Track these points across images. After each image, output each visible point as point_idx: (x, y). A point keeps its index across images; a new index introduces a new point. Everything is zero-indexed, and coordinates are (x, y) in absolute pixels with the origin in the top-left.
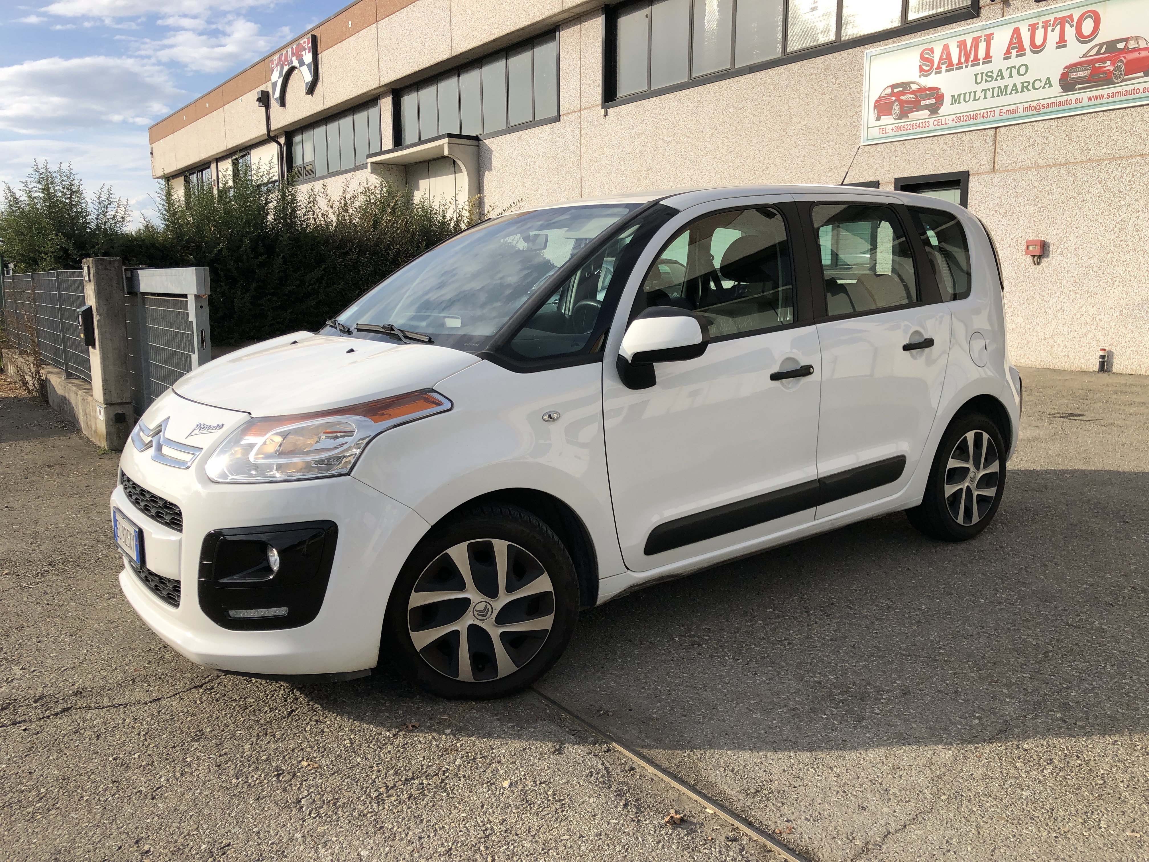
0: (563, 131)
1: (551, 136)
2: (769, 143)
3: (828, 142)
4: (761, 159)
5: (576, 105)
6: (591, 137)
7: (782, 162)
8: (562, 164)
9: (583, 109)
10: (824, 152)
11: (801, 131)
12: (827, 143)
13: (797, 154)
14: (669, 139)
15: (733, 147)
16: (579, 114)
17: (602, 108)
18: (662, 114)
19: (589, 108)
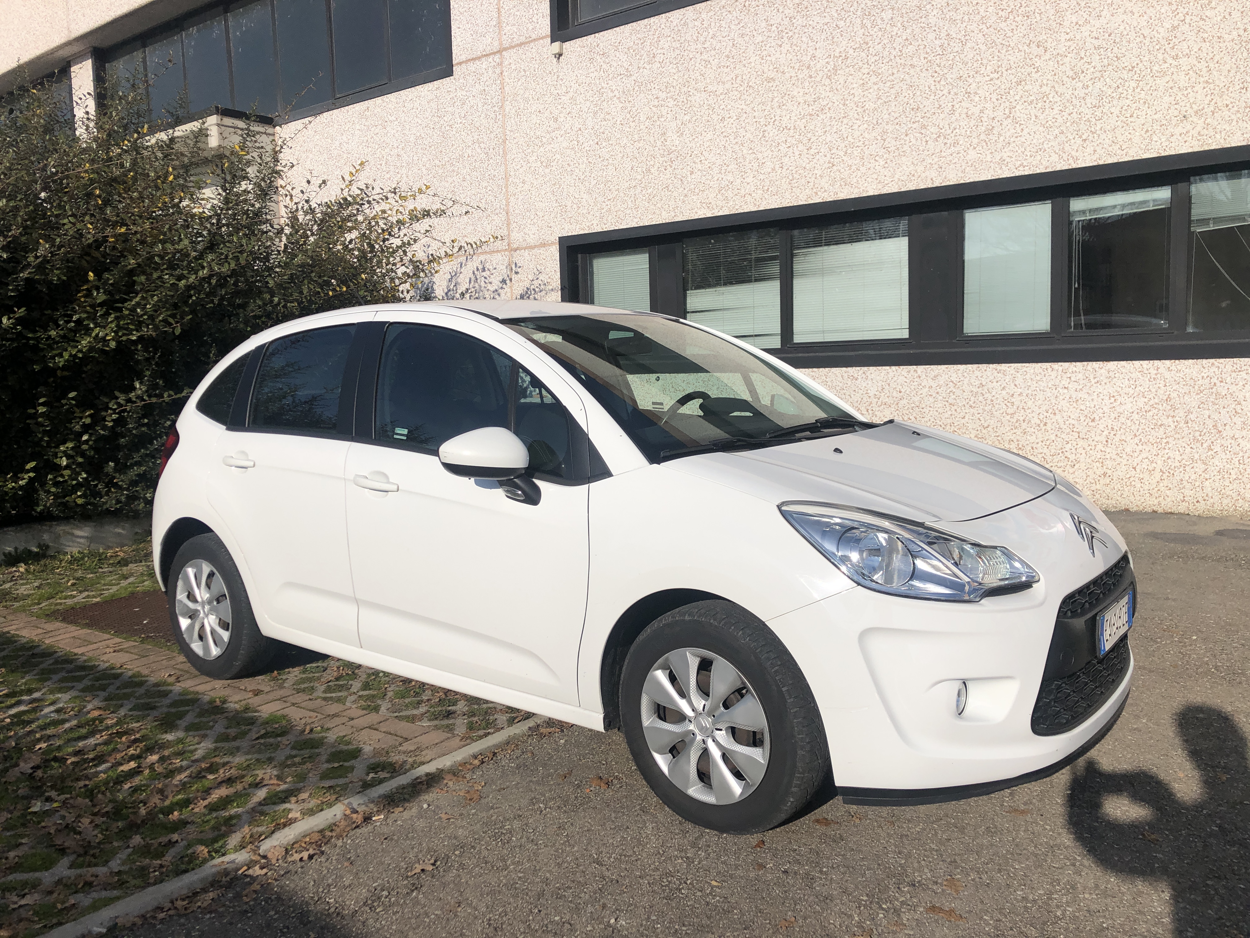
0: (459, 93)
1: (433, 105)
2: (996, 75)
3: (1175, 58)
4: (976, 111)
5: (489, 42)
6: (527, 100)
7: (1033, 112)
8: (462, 156)
9: (506, 49)
10: (1161, 82)
11: (1089, 40)
12: (1170, 61)
13: (1081, 93)
14: (720, 89)
15: (893, 91)
16: (497, 58)
17: (553, 41)
18: (702, 39)
19: (521, 44)
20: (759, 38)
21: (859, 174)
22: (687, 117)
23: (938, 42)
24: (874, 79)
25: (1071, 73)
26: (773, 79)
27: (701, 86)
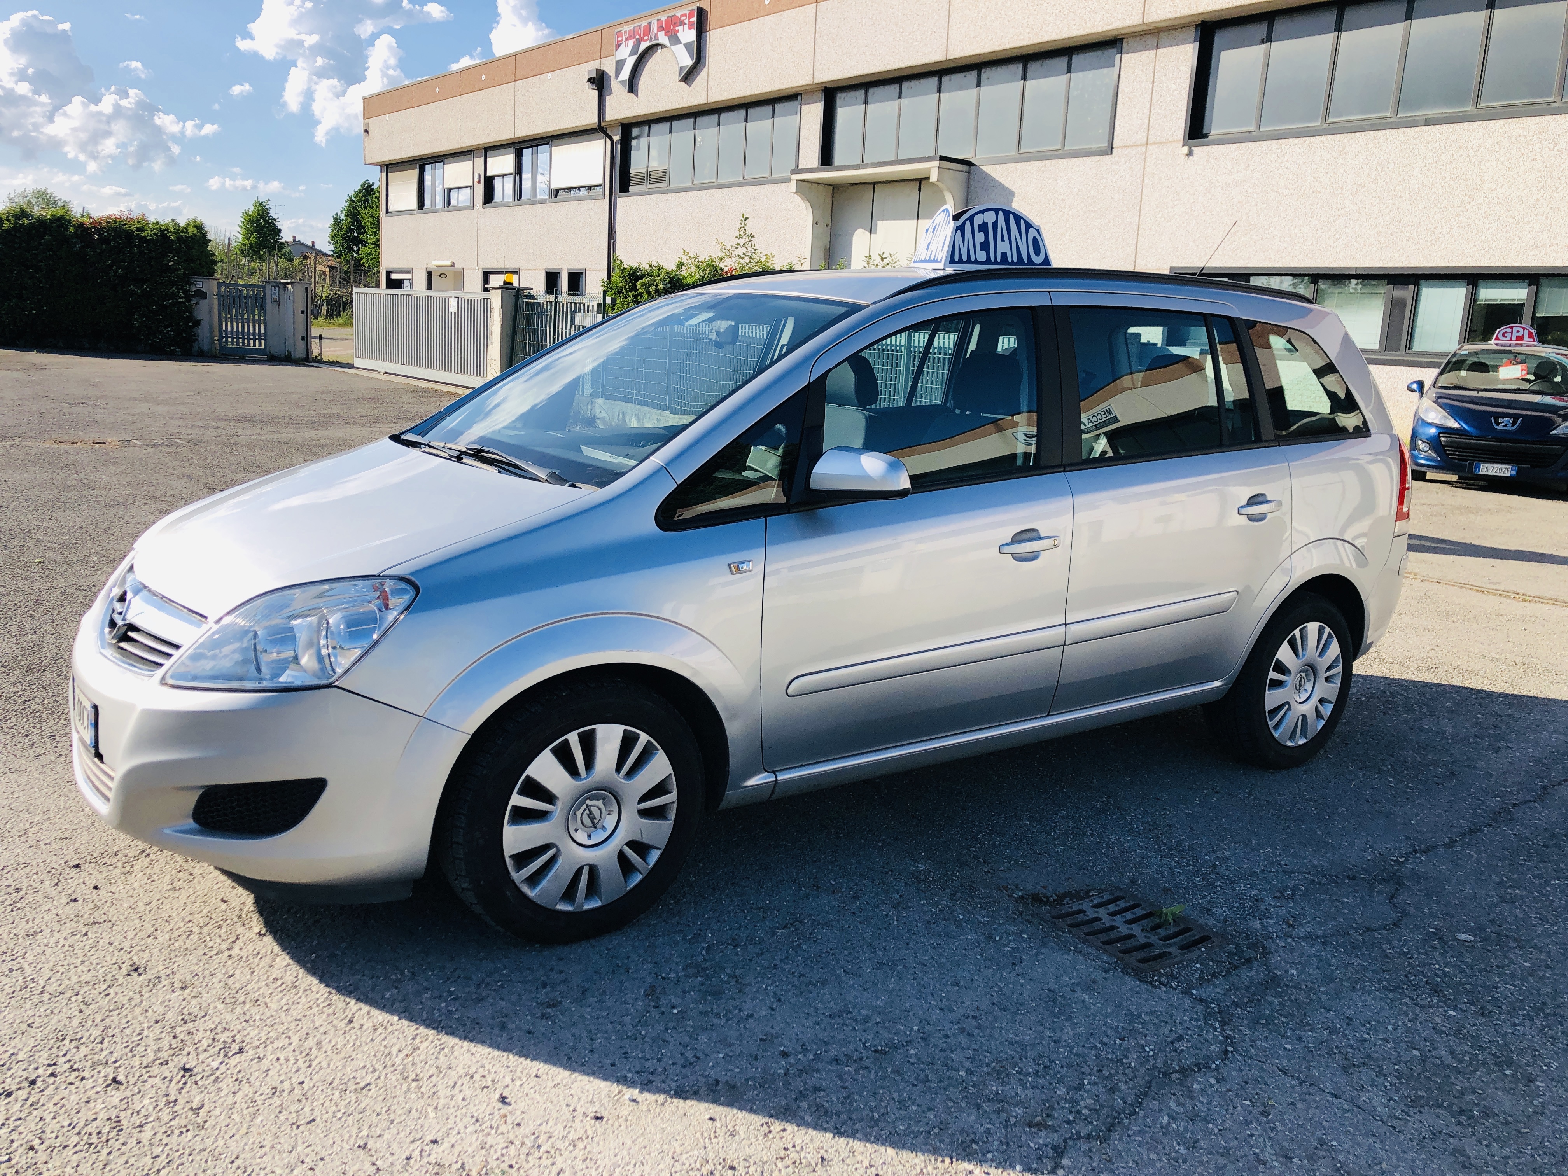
0: (1116, 166)
1: (1094, 171)
2: (1444, 209)
4: (1432, 227)
5: (1140, 138)
6: (1160, 178)
7: (1462, 232)
8: (1109, 207)
9: (1151, 144)
10: (1527, 227)
13: (1487, 226)
14: (1287, 192)
15: (1388, 209)
16: (1144, 149)
17: (1184, 145)
18: (1280, 161)
19: (1161, 143)
20: (1316, 166)
21: (1362, 253)
22: (1264, 206)
23: (1417, 186)
24: (1378, 200)
25: (1483, 215)
26: (1319, 192)
27: (1275, 188)
